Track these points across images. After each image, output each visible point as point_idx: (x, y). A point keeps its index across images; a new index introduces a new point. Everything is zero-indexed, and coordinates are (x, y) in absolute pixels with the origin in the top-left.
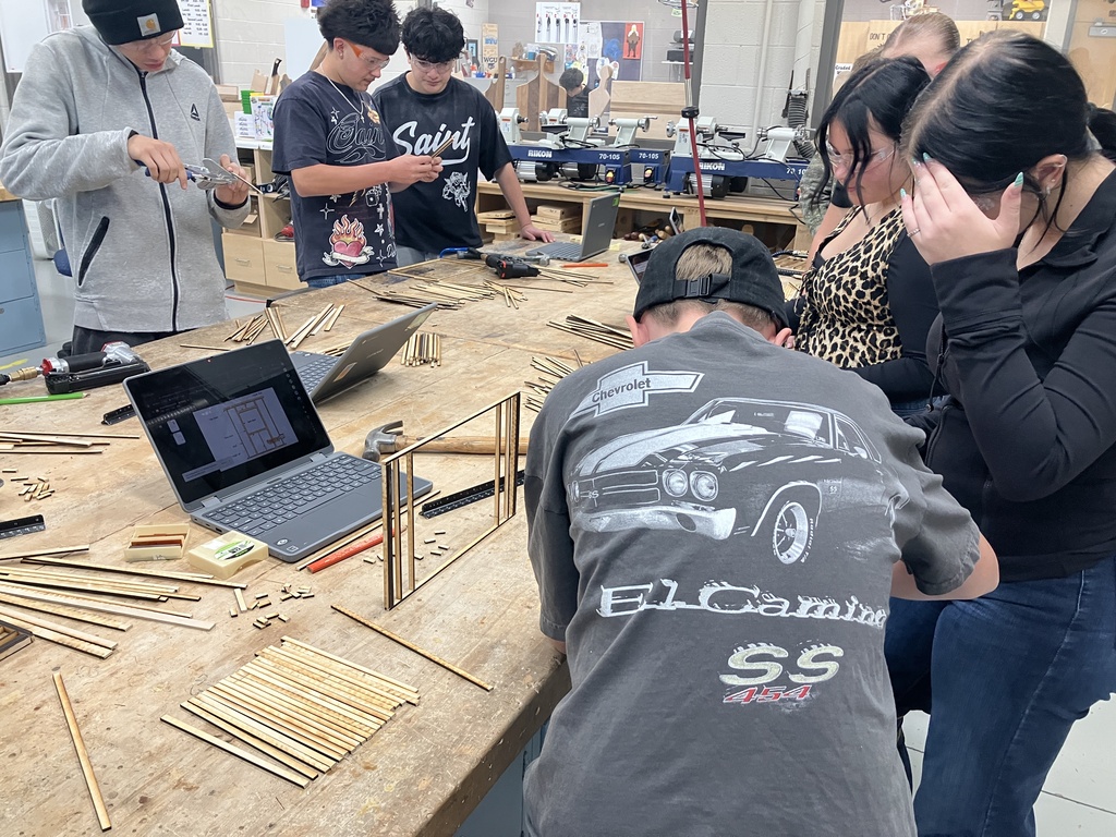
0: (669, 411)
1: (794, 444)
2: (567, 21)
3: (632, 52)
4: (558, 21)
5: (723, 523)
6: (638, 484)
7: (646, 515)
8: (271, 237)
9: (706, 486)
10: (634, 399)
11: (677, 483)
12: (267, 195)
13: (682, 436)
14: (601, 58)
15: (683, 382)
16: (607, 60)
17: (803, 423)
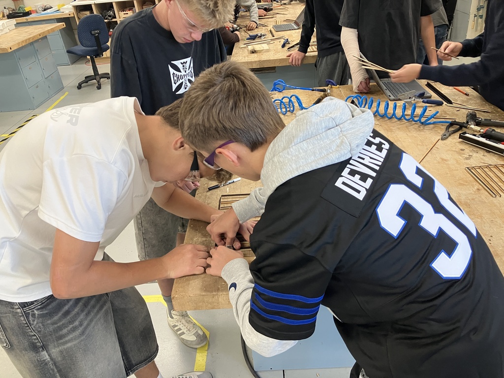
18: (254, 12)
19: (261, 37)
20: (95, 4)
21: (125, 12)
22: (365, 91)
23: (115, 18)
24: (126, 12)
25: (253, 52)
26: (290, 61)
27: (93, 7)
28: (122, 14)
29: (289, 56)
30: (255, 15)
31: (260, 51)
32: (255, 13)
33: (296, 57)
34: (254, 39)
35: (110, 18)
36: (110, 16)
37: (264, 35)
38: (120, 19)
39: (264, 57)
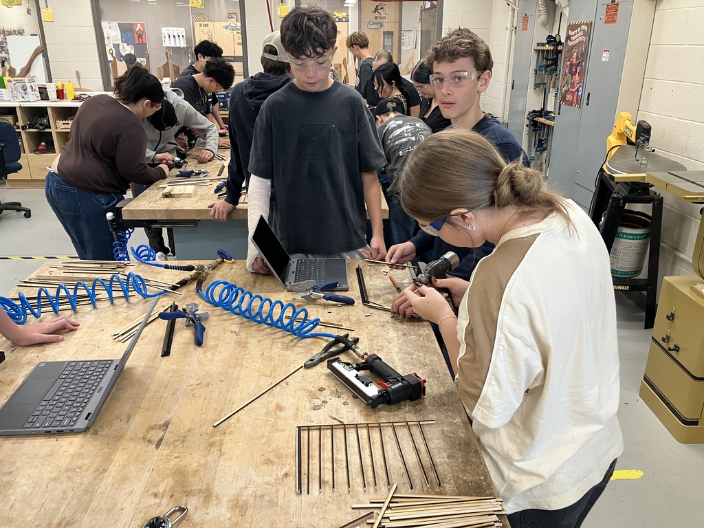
0: (399, 126)
1: (418, 128)
2: (179, 36)
3: (140, 39)
4: (174, 36)
5: (413, 139)
6: (401, 136)
7: (404, 140)
8: (31, 153)
9: (410, 134)
10: (394, 125)
11: (406, 135)
12: (27, 130)
13: (404, 129)
14: (121, 43)
15: (401, 122)
16: (125, 45)
17: (418, 125)
18: (210, 138)
19: (199, 174)
20: (21, 107)
21: (64, 122)
22: (263, 272)
23: (49, 127)
24: (67, 122)
25: (167, 196)
26: (212, 213)
27: (18, 111)
28: (60, 123)
29: (211, 207)
30: (212, 142)
31: (179, 196)
32: (213, 139)
33: (219, 208)
34: (189, 177)
35: (41, 127)
36: (42, 125)
37: (204, 173)
38: (57, 131)
39: (177, 205)
